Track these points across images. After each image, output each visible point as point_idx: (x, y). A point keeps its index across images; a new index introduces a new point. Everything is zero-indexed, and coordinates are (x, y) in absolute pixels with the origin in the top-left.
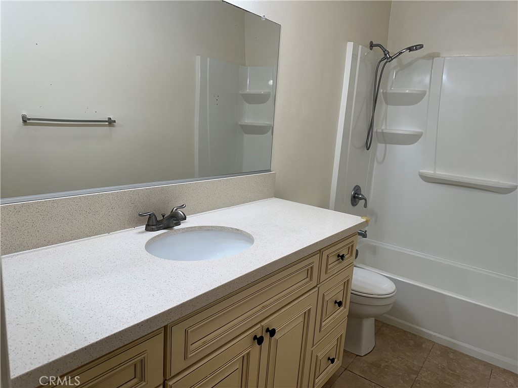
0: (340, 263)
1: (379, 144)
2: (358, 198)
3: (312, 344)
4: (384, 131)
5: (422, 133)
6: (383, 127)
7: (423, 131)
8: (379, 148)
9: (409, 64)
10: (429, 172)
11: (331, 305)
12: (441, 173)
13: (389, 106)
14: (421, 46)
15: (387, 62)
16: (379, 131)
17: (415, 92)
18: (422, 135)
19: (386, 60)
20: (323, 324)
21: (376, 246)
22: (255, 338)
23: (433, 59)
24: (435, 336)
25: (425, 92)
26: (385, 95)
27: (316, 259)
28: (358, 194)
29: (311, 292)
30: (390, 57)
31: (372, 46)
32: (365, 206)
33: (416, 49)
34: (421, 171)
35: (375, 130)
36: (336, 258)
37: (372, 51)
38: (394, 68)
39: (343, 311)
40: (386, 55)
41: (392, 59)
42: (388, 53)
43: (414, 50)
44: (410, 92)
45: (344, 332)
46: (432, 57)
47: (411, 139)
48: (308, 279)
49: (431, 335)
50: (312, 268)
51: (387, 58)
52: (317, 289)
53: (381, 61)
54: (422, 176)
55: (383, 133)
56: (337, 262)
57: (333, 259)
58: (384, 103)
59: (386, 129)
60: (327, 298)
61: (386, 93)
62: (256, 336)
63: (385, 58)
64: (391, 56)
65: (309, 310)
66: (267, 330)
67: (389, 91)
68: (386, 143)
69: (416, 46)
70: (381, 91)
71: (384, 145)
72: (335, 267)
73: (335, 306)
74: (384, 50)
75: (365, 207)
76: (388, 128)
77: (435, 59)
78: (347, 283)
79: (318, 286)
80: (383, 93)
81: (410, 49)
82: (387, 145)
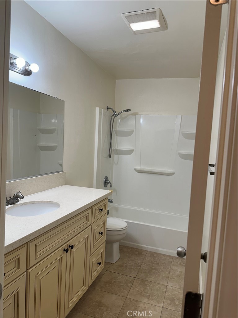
0: (101, 213)
1: (115, 155)
3: (89, 254)
4: (117, 149)
6: (116, 147)
7: (134, 148)
8: (115, 157)
9: (126, 117)
10: (138, 167)
11: (98, 235)
12: (144, 168)
13: (118, 137)
14: (130, 110)
15: (115, 117)
16: (114, 149)
17: (129, 130)
18: (134, 150)
20: (94, 244)
21: (117, 207)
22: (64, 250)
24: (148, 247)
25: (134, 130)
26: (116, 131)
27: (90, 211)
28: (107, 181)
29: (88, 228)
31: (108, 108)
33: (128, 111)
34: (135, 167)
35: (112, 148)
36: (99, 211)
37: (108, 111)
38: (119, 119)
39: (103, 238)
40: (114, 113)
41: (118, 115)
42: (116, 112)
43: (127, 112)
44: (127, 130)
45: (104, 249)
46: (135, 114)
47: (130, 152)
48: (87, 221)
50: (88, 215)
51: (115, 115)
52: (91, 226)
53: (113, 116)
54: (135, 169)
55: (116, 149)
56: (99, 213)
57: (97, 211)
58: (116, 135)
59: (117, 148)
60: (95, 231)
61: (116, 130)
62: (65, 249)
63: (114, 114)
65: (88, 237)
66: (70, 246)
67: (117, 130)
69: (127, 110)
70: (114, 129)
71: (117, 155)
72: (99, 215)
73: (99, 235)
74: (114, 111)
75: (111, 187)
78: (104, 223)
79: (91, 225)
80: (115, 130)
81: (125, 111)
82: (119, 155)
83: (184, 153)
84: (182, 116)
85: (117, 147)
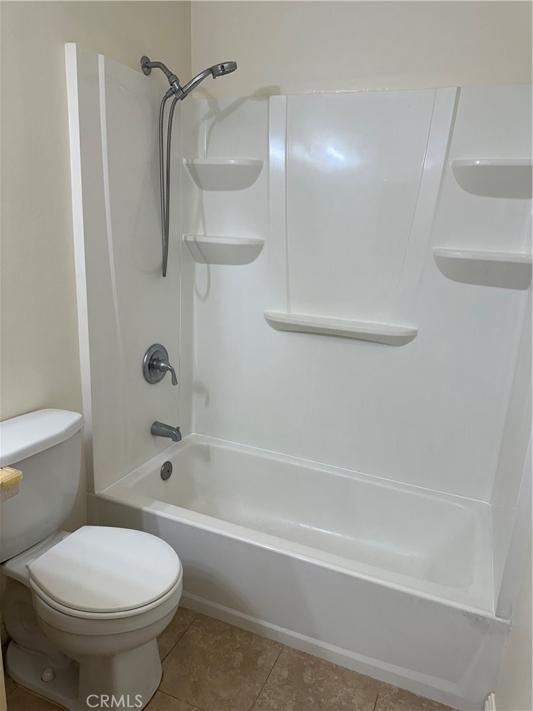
2: (158, 367)
4: (198, 240)
5: (263, 242)
7: (264, 239)
8: (197, 271)
9: (232, 110)
10: (280, 312)
13: (204, 192)
14: (233, 67)
15: (176, 100)
17: (244, 163)
18: (263, 246)
19: (174, 96)
21: (208, 447)
23: (268, 98)
24: (284, 634)
25: (262, 162)
28: (158, 361)
30: (180, 88)
31: (147, 65)
32: (174, 381)
33: (225, 73)
35: (182, 237)
37: (147, 78)
40: (172, 85)
41: (185, 94)
42: (177, 80)
43: (222, 75)
46: (263, 93)
47: (247, 253)
49: (277, 632)
51: (178, 92)
53: (166, 97)
54: (269, 320)
55: (196, 243)
58: (196, 186)
59: (205, 236)
61: (193, 164)
63: (172, 91)
64: (182, 86)
68: (208, 263)
70: (183, 160)
71: (205, 265)
74: (170, 75)
75: (174, 384)
76: (208, 234)
77: (272, 98)
81: (213, 71)
82: (211, 265)
83: (459, 255)
84: (459, 89)
85: (205, 232)
